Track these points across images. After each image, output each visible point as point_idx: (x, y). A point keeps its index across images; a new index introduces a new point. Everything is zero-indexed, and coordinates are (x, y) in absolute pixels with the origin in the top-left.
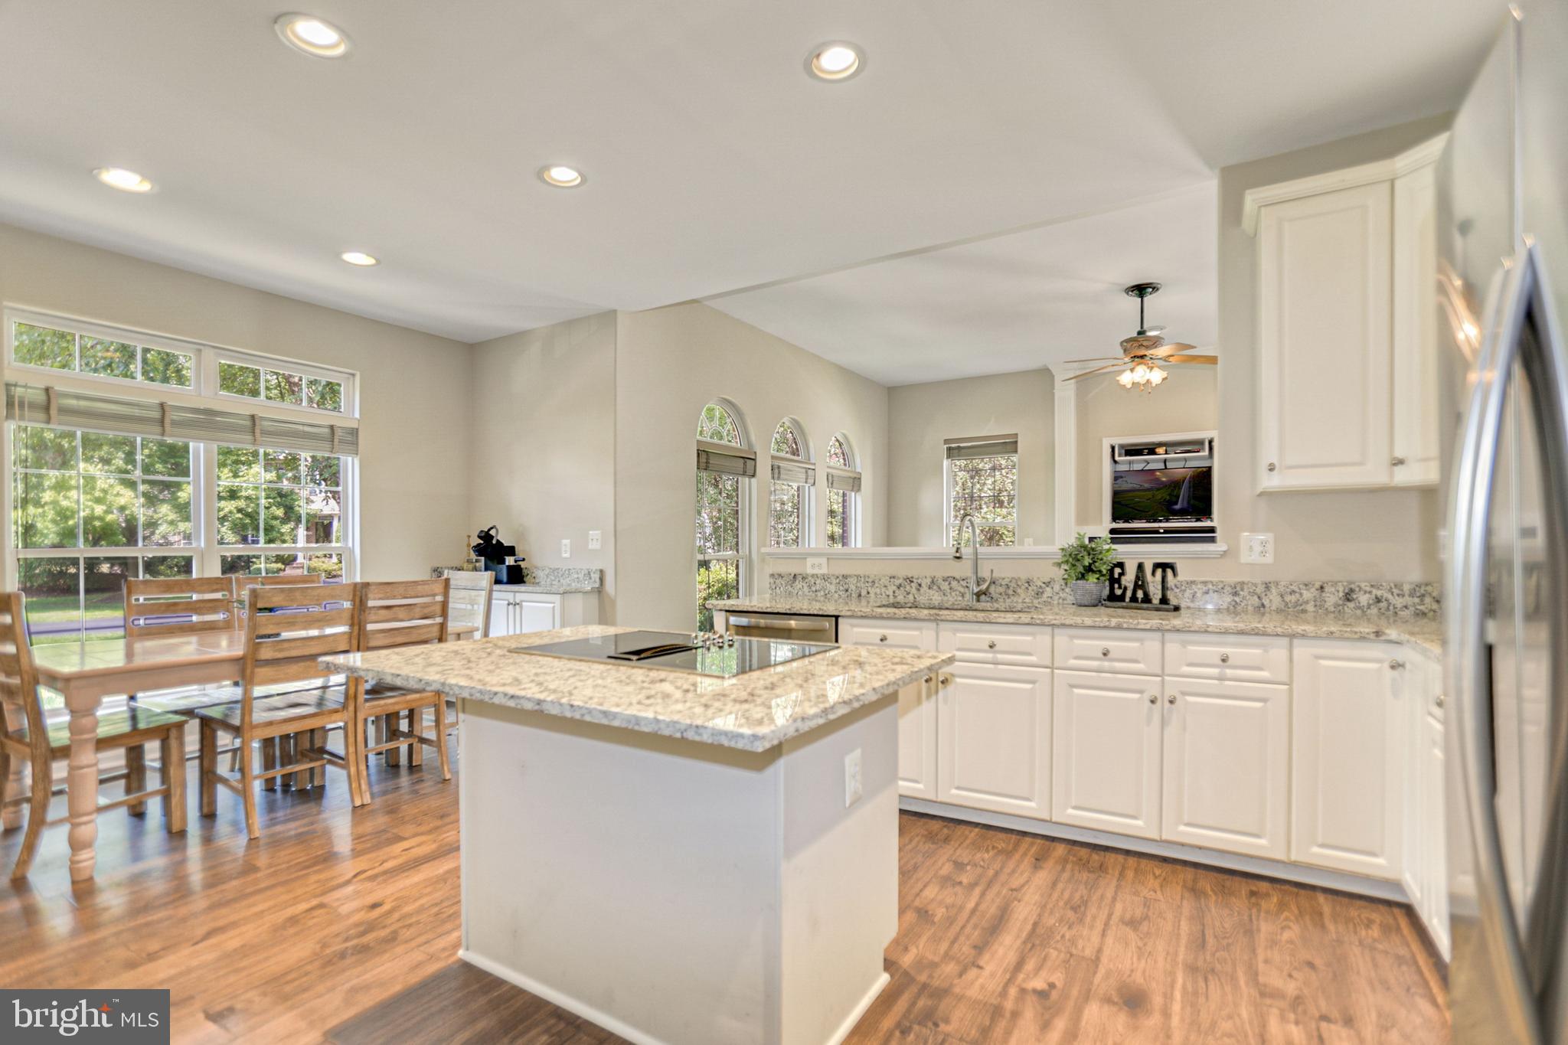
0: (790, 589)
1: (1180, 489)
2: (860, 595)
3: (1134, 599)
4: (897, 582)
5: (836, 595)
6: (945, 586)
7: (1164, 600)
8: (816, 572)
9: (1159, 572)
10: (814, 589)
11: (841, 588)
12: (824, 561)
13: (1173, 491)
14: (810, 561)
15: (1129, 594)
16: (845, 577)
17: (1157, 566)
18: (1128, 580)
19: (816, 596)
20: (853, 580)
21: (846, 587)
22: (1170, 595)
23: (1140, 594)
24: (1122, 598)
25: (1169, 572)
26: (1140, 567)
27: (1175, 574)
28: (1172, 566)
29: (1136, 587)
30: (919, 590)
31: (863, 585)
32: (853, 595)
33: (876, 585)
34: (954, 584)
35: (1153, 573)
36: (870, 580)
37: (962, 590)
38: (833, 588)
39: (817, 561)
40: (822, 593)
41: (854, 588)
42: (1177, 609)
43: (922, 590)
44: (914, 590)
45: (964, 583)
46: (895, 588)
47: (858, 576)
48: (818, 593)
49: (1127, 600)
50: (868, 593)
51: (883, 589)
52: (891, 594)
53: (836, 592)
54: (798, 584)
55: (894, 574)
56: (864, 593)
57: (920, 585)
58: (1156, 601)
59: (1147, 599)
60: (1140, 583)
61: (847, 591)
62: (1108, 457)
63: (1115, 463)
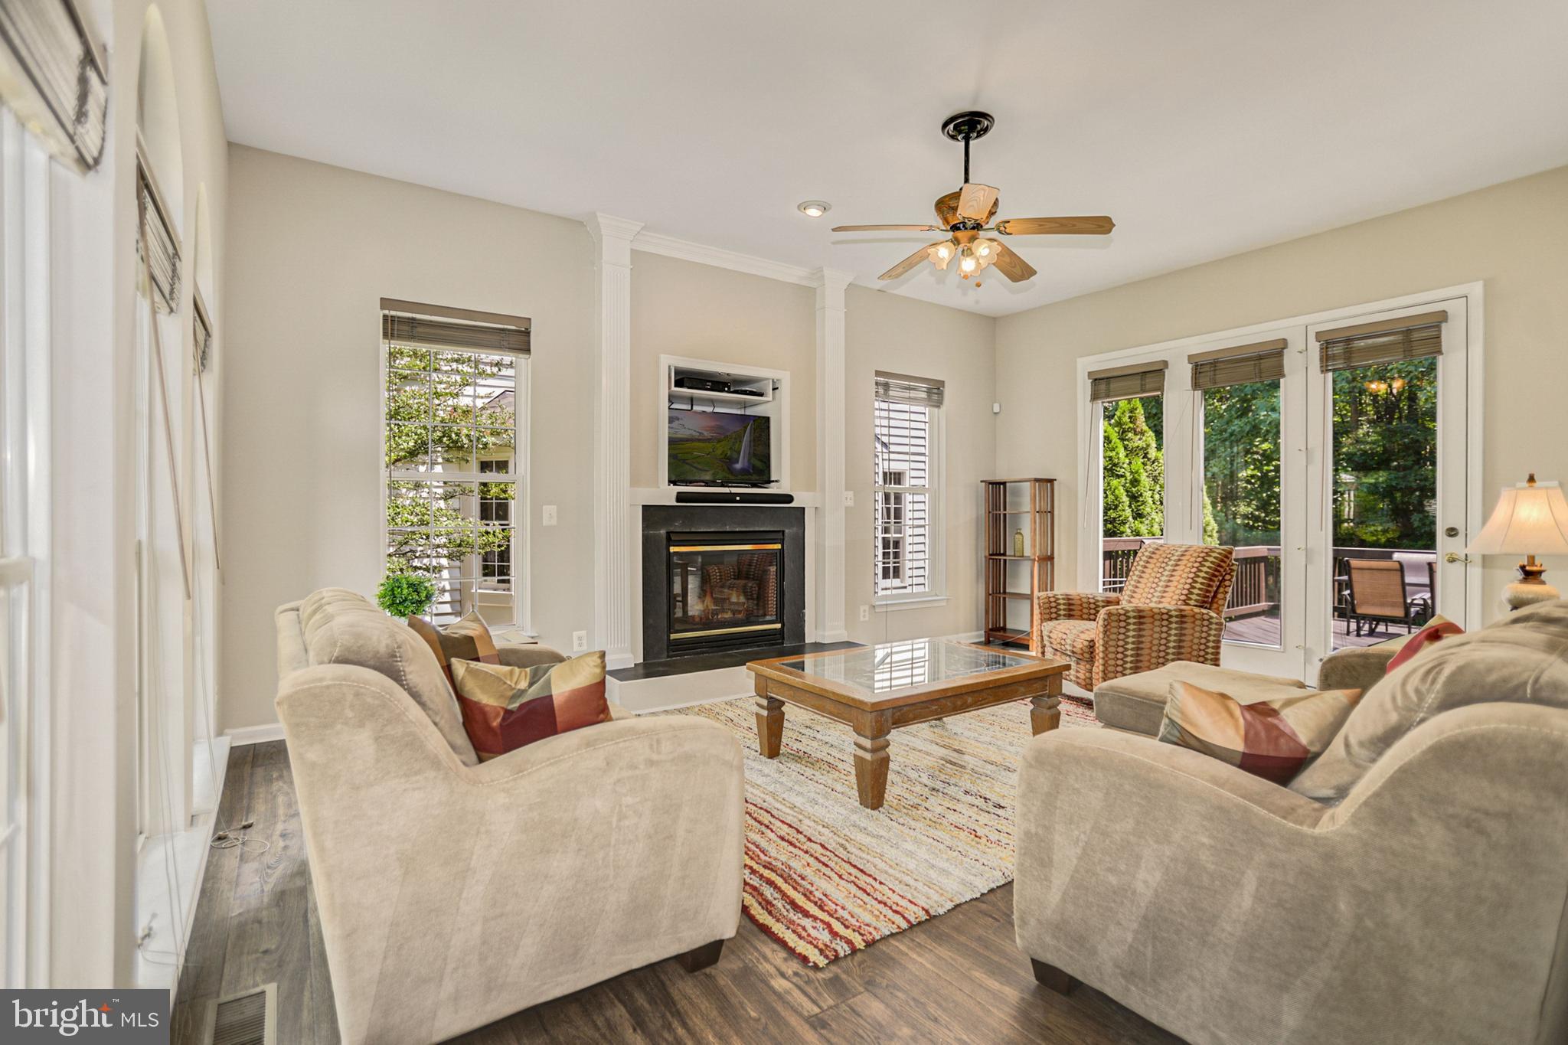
1: (741, 442)
13: (734, 444)
62: (664, 386)
63: (672, 399)
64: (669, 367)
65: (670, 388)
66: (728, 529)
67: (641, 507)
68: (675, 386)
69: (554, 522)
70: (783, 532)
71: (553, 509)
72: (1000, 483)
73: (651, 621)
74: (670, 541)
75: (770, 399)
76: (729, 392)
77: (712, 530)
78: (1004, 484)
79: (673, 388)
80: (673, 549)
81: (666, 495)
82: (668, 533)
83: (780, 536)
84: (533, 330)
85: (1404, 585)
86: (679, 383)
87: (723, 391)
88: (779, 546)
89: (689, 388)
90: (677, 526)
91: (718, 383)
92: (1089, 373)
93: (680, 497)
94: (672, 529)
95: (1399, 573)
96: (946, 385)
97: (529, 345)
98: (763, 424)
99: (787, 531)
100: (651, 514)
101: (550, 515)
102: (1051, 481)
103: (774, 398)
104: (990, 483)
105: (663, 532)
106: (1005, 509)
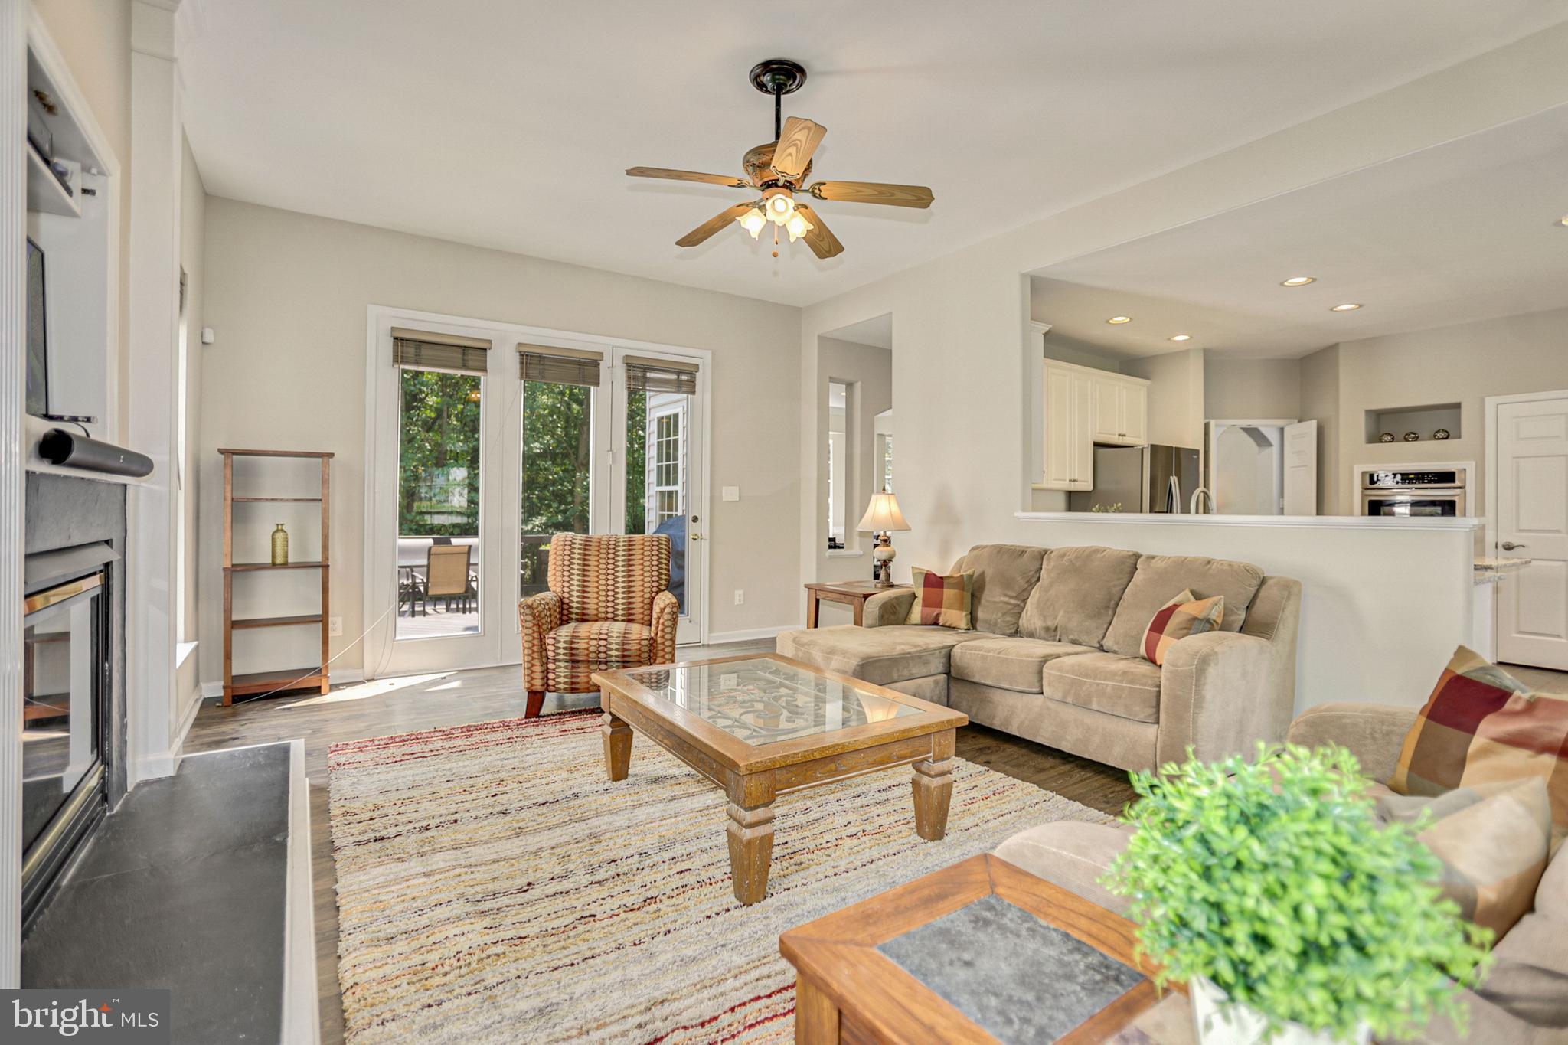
85: (469, 564)
95: (466, 555)
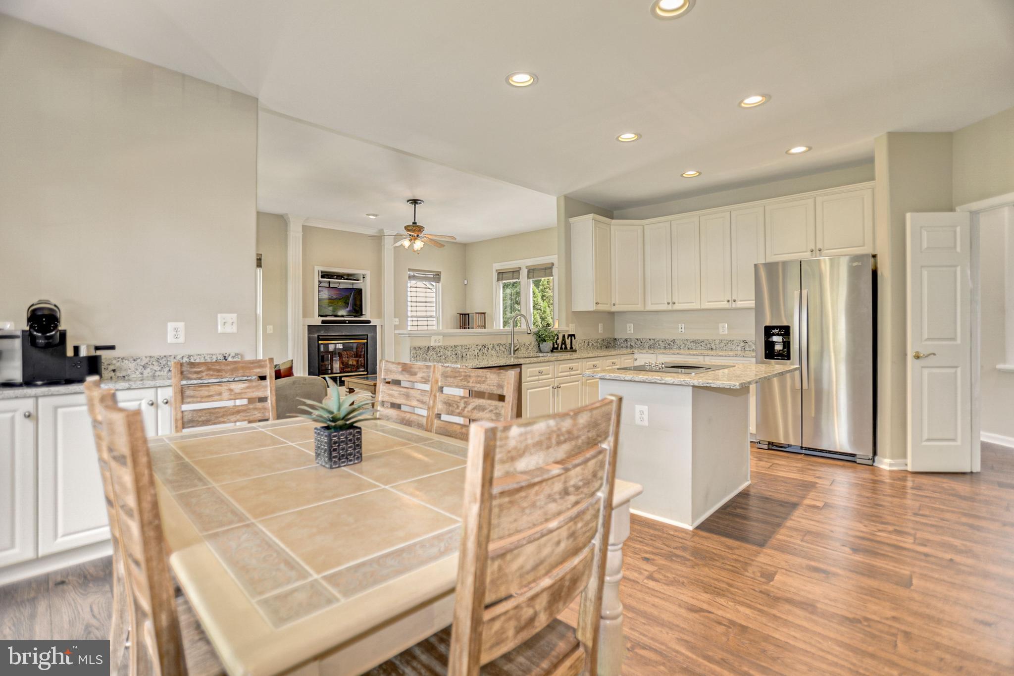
0: (426, 356)
1: (349, 299)
2: (462, 357)
3: (561, 348)
4: (479, 348)
5: (451, 357)
6: (498, 348)
7: (571, 348)
8: (437, 344)
9: (570, 338)
10: (439, 355)
11: (454, 353)
12: (441, 337)
13: (346, 300)
14: (433, 338)
15: (560, 347)
16: (455, 346)
17: (569, 335)
18: (560, 341)
19: (441, 359)
20: (459, 348)
21: (456, 352)
22: (573, 346)
23: (563, 346)
24: (557, 348)
25: (573, 337)
26: (564, 336)
27: (575, 339)
28: (574, 335)
29: (562, 344)
30: (488, 351)
31: (464, 351)
32: (459, 357)
33: (470, 350)
34: (501, 347)
35: (568, 338)
36: (467, 347)
37: (503, 349)
38: (449, 353)
39: (438, 337)
40: (444, 357)
41: (460, 352)
42: (576, 351)
43: (489, 351)
44: (486, 352)
45: (504, 346)
46: (478, 351)
47: (462, 346)
48: (442, 358)
49: (559, 349)
50: (466, 355)
51: (473, 352)
52: (477, 354)
53: (451, 356)
54: (430, 353)
55: (477, 344)
56: (464, 355)
57: (488, 349)
58: (569, 349)
59: (566, 348)
60: (564, 342)
61: (456, 354)
62: (317, 278)
63: (320, 282)
64: (319, 271)
65: (319, 278)
66: (343, 334)
67: (307, 327)
68: (321, 278)
69: (272, 332)
70: (367, 335)
71: (271, 327)
72: (466, 314)
73: (311, 370)
74: (319, 339)
75: (362, 282)
76: (344, 279)
77: (337, 334)
78: (468, 314)
79: (320, 279)
80: (320, 342)
81: (318, 321)
82: (318, 336)
83: (366, 337)
84: (263, 258)
86: (323, 277)
87: (341, 279)
88: (366, 341)
89: (327, 278)
90: (322, 333)
91: (340, 276)
92: (496, 270)
93: (323, 322)
94: (320, 334)
96: (442, 273)
97: (261, 263)
98: (359, 292)
99: (369, 335)
100: (310, 328)
101: (270, 329)
102: (484, 313)
103: (363, 281)
104: (461, 314)
105: (316, 335)
106: (469, 325)
